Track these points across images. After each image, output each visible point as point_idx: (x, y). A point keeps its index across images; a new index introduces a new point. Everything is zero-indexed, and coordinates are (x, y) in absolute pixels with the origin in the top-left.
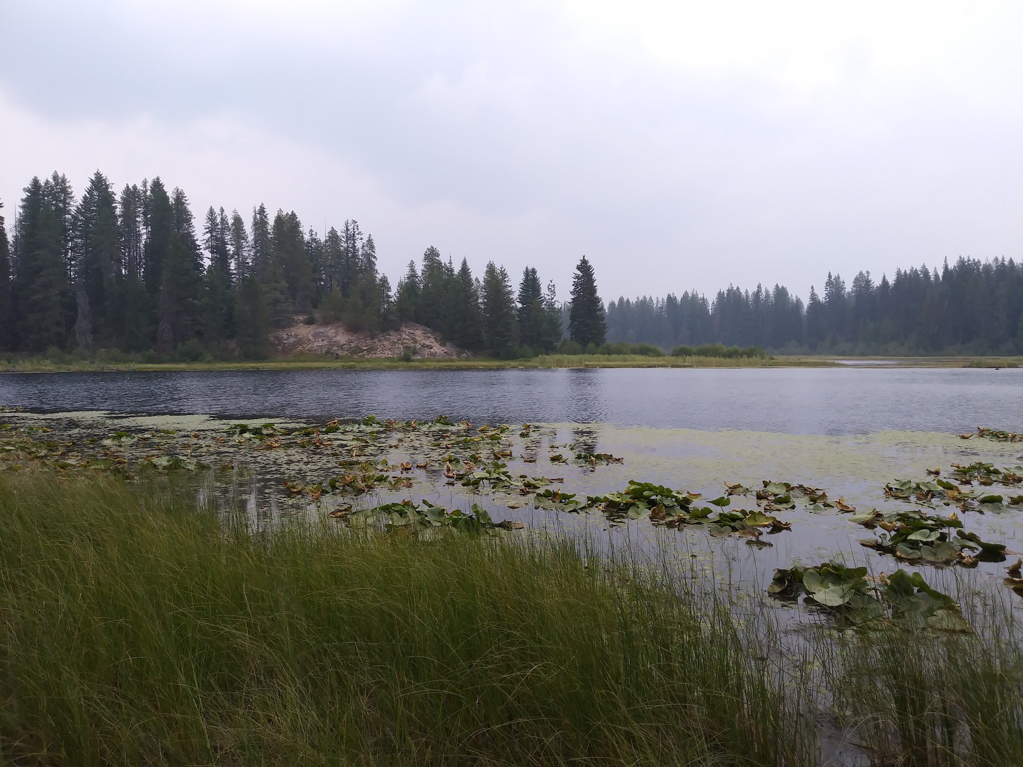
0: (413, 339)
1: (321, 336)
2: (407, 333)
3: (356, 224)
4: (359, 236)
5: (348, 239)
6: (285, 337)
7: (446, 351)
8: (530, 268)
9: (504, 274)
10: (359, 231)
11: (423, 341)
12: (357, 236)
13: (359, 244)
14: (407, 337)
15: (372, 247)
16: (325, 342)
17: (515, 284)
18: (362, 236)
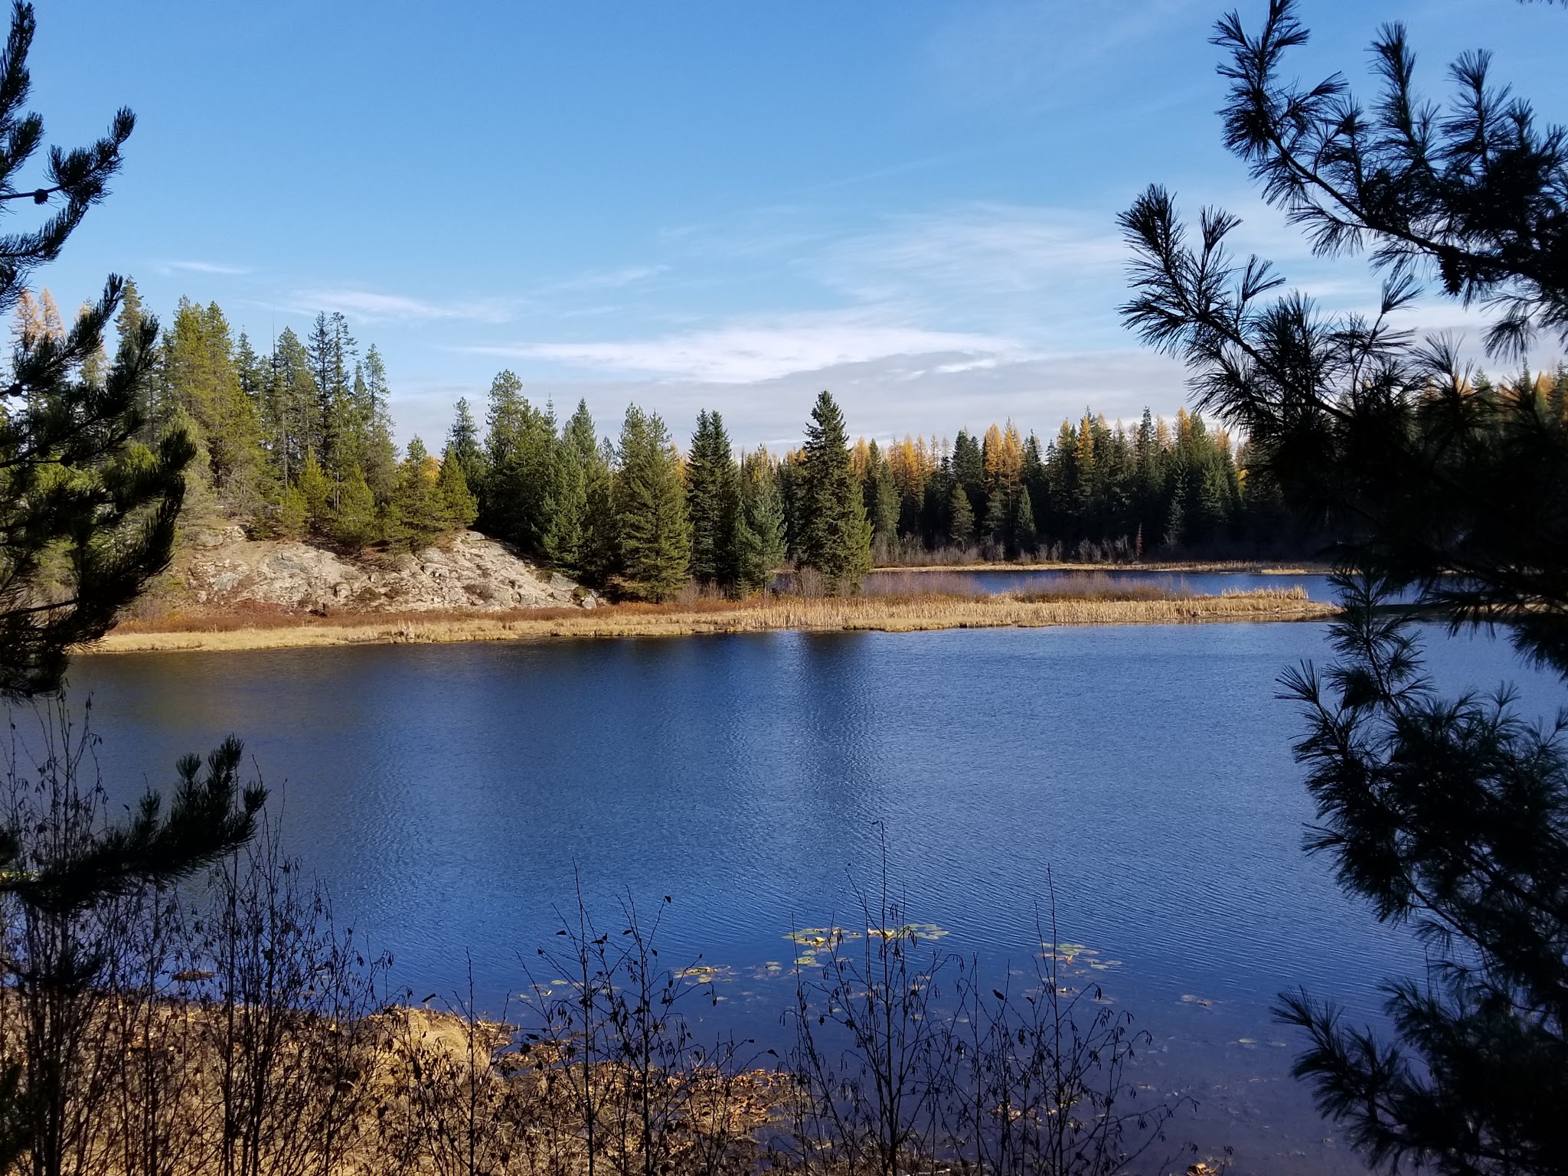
0: (479, 567)
1: (286, 567)
2: (468, 556)
3: (343, 321)
4: (350, 348)
5: (323, 351)
6: (212, 570)
7: (550, 591)
8: (709, 412)
9: (657, 425)
10: (349, 336)
11: (503, 572)
12: (345, 348)
13: (348, 365)
14: (467, 564)
15: (376, 370)
16: (298, 581)
17: (681, 444)
18: (355, 347)
